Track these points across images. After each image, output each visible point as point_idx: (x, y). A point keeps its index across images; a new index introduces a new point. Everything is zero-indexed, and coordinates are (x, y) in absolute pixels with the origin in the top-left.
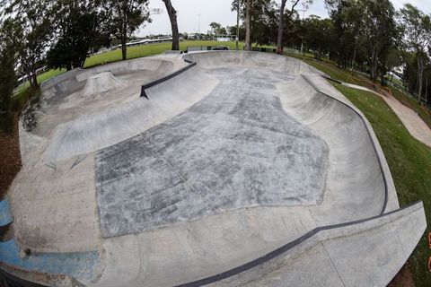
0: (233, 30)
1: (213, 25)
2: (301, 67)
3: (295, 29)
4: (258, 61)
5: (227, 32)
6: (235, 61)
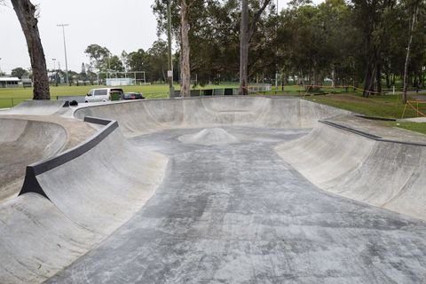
0: (138, 59)
1: (93, 50)
2: (303, 110)
3: (268, 38)
4: (217, 114)
5: (124, 65)
6: (173, 119)
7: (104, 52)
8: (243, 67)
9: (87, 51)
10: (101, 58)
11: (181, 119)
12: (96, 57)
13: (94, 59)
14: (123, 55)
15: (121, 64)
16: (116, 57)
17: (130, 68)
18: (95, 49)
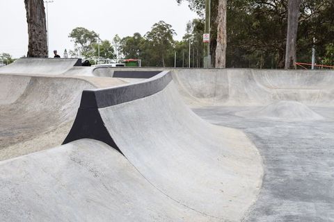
4: (274, 91)
5: (116, 52)
6: (215, 95)
7: (92, 36)
8: (290, 41)
9: (72, 36)
10: (88, 43)
11: (226, 96)
12: (81, 42)
13: (79, 45)
14: (115, 40)
15: (113, 50)
16: (107, 43)
17: (123, 56)
18: (82, 33)
